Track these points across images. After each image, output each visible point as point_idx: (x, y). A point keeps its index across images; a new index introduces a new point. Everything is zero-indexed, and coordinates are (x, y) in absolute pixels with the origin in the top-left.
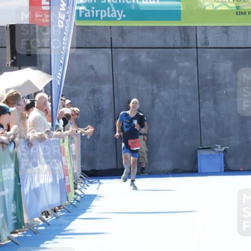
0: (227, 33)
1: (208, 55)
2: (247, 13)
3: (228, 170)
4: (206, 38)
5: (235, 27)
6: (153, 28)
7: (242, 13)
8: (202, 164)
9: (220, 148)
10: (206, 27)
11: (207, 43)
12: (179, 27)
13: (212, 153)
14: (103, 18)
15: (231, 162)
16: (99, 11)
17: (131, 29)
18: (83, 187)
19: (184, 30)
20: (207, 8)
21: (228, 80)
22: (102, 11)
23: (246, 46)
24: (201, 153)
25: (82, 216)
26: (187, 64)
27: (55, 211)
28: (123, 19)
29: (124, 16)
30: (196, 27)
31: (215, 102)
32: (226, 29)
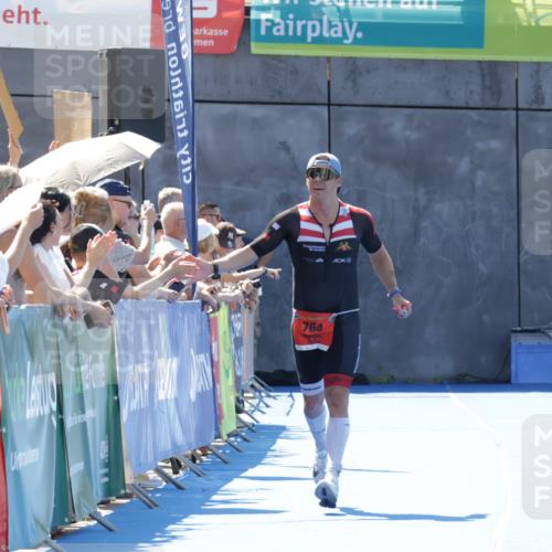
1: (541, 127)
4: (538, 87)
8: (520, 364)
10: (539, 64)
11: (539, 98)
12: (480, 62)
13: (543, 340)
14: (313, 38)
16: (304, 22)
17: (373, 65)
18: (257, 408)
19: (491, 70)
20: (542, 23)
22: (310, 23)
24: (519, 341)
25: (250, 473)
26: (495, 144)
27: (194, 459)
28: (356, 41)
29: (360, 35)
30: (517, 63)
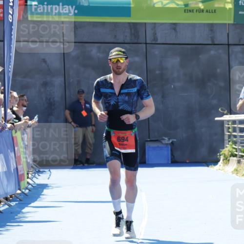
0: (175, 29)
1: (157, 51)
2: (195, 11)
3: (175, 162)
4: (155, 34)
5: (183, 24)
6: (103, 24)
7: (190, 11)
8: (150, 155)
9: (167, 141)
10: (155, 24)
11: (155, 39)
12: (129, 23)
13: (160, 145)
15: (177, 154)
16: (51, 6)
17: (83, 25)
18: (34, 177)
19: (134, 27)
20: (156, 6)
21: (175, 75)
22: (54, 7)
23: (193, 43)
24: (149, 145)
25: (32, 204)
26: (137, 59)
27: (7, 199)
28: (75, 14)
29: (76, 11)
30: (145, 23)
31: (163, 97)
32: (174, 26)
